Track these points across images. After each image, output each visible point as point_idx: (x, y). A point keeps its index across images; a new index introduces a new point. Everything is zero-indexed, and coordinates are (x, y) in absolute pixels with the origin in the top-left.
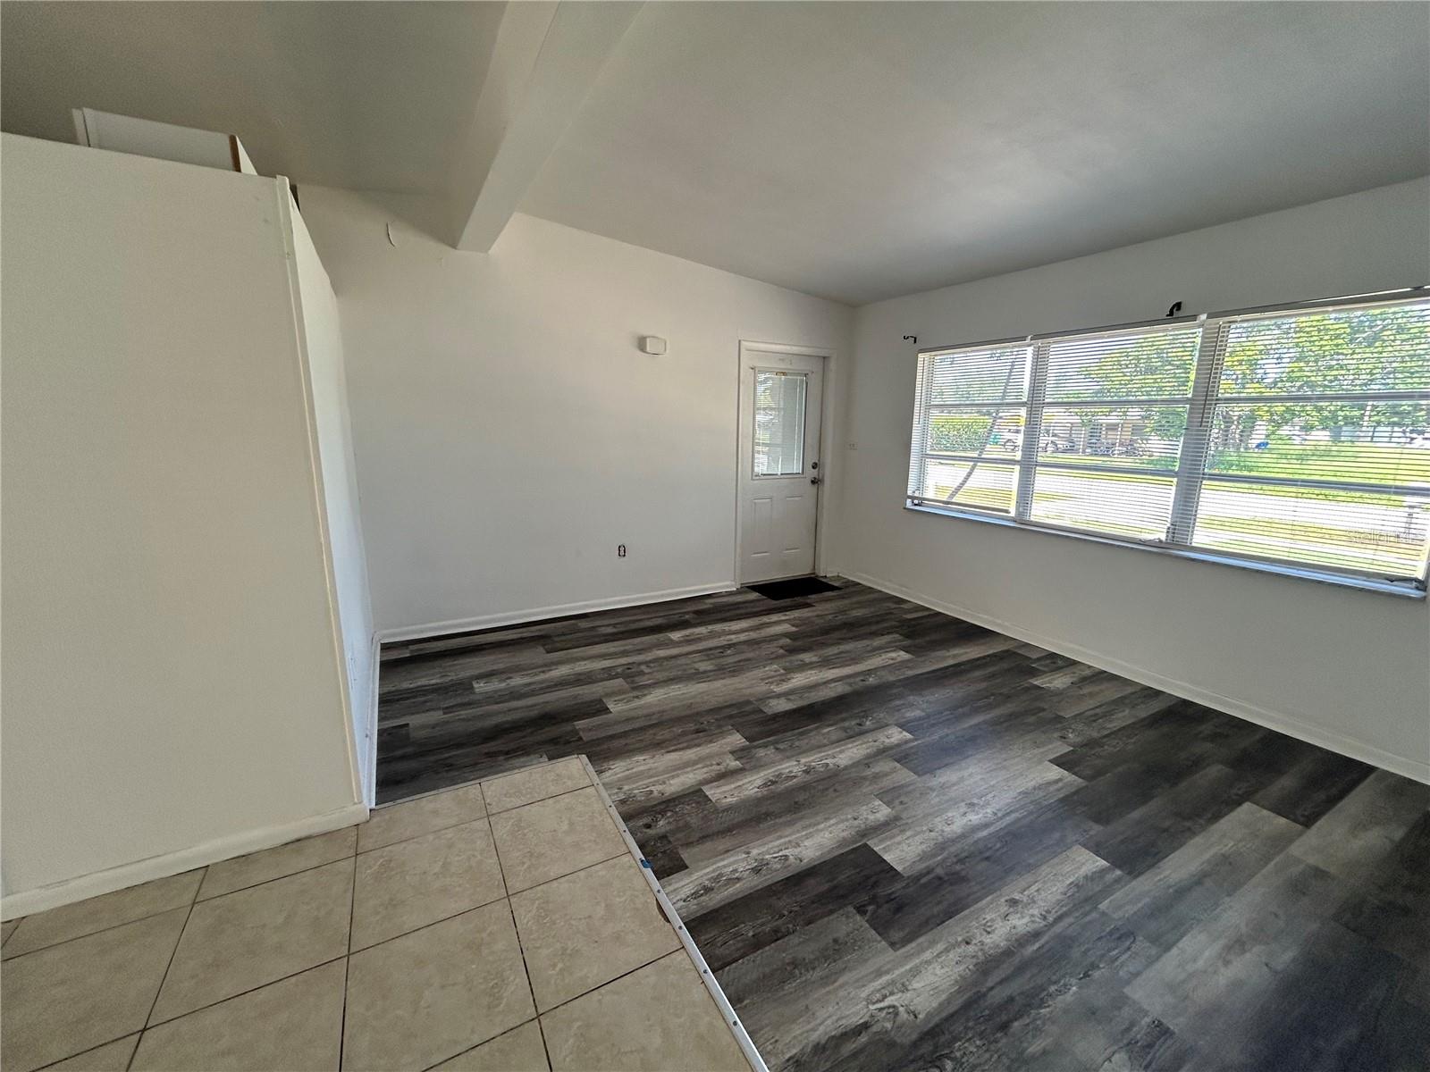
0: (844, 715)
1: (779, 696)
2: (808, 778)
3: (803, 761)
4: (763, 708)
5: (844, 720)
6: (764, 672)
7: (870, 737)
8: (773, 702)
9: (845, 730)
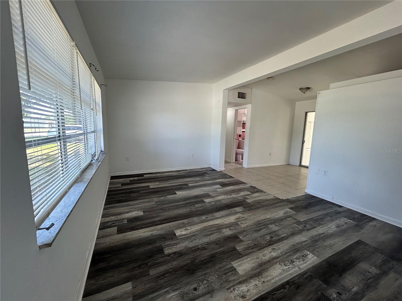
0: (219, 205)
1: (239, 212)
2: (231, 194)
3: (232, 197)
4: (244, 208)
5: (220, 204)
6: (246, 223)
7: (214, 200)
8: (240, 210)
9: (220, 202)
